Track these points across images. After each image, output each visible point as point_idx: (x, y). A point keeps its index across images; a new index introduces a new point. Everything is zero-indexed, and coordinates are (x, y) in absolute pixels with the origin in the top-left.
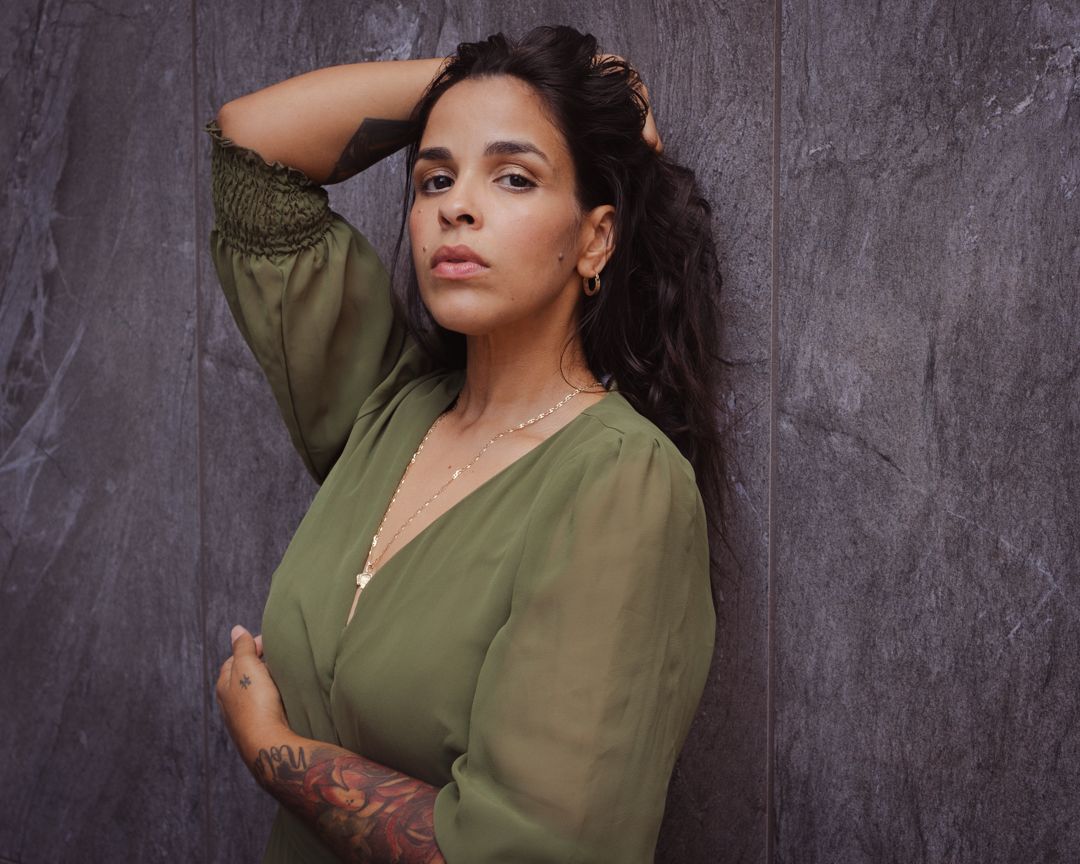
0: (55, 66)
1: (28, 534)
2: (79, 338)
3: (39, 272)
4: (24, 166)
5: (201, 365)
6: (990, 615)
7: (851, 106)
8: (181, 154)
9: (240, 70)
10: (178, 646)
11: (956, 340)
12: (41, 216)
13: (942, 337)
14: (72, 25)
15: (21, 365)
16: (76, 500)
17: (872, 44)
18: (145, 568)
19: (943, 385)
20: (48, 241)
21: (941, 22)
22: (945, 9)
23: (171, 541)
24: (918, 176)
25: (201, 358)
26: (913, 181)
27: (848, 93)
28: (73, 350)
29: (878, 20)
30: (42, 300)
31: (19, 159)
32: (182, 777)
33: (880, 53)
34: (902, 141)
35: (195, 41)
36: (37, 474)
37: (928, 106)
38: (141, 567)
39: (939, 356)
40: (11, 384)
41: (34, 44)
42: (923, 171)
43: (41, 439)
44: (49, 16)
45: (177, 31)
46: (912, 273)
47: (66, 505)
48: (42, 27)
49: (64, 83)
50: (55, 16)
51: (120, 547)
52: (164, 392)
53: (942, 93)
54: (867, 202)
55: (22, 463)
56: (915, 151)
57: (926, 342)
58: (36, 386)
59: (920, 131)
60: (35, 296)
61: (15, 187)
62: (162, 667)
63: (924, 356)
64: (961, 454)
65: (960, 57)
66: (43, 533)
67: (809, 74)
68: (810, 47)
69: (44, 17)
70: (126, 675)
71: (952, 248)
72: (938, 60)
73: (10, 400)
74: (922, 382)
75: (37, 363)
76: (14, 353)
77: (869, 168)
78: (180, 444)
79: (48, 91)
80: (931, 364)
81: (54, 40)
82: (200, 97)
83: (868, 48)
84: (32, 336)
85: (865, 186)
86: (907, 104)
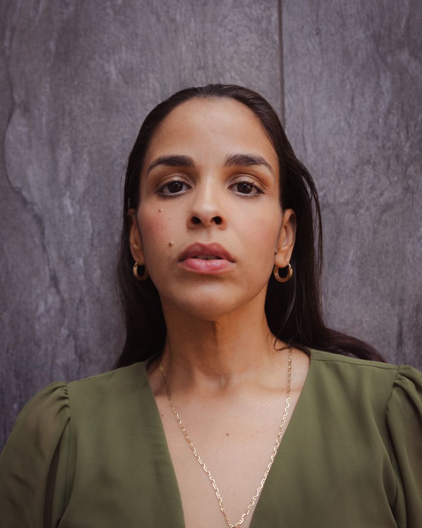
7: (336, 166)
11: (416, 317)
13: (407, 316)
17: (349, 126)
19: (409, 348)
21: (394, 111)
22: (396, 103)
24: (385, 211)
26: (382, 214)
27: (334, 158)
29: (352, 110)
33: (355, 131)
34: (372, 188)
37: (389, 166)
39: (405, 329)
42: (388, 207)
46: (384, 275)
53: (397, 157)
54: (351, 230)
56: (382, 194)
57: (396, 320)
59: (384, 181)
63: (395, 329)
65: (408, 133)
67: (306, 146)
68: (306, 128)
71: (410, 256)
72: (394, 136)
74: (395, 347)
77: (351, 207)
80: (400, 335)
83: (346, 128)
85: (349, 219)
86: (374, 164)
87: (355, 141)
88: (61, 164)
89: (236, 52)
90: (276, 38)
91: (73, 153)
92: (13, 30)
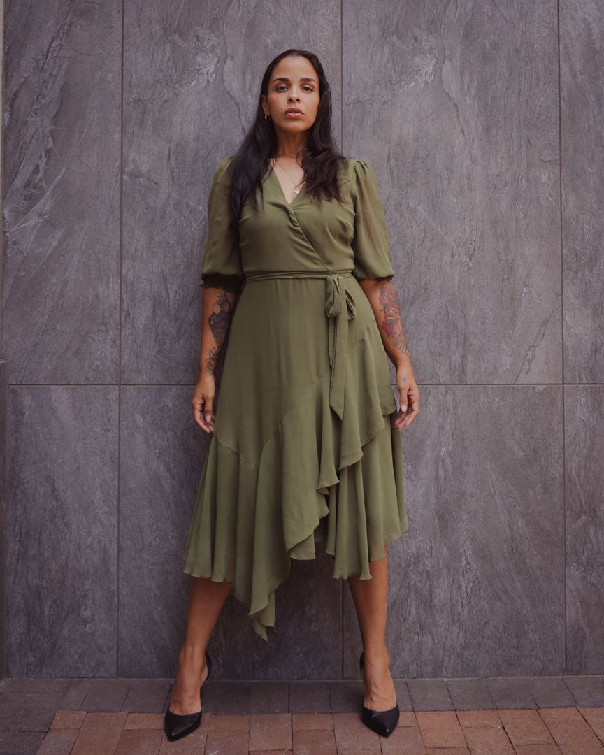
0: (55, 72)
1: (32, 251)
2: (63, 173)
3: (43, 149)
4: (37, 109)
5: (122, 178)
6: (407, 224)
8: (115, 103)
9: (143, 74)
10: (108, 283)
11: (396, 149)
12: (45, 128)
13: (392, 148)
14: (64, 57)
15: (32, 185)
16: (59, 234)
18: (93, 256)
19: (392, 161)
20: (48, 137)
23: (106, 244)
25: (122, 175)
28: (59, 177)
30: (44, 159)
31: (35, 107)
32: (108, 332)
35: (123, 64)
36: (38, 226)
38: (90, 255)
39: (391, 154)
40: (26, 193)
41: (44, 64)
42: (385, 103)
43: (41, 213)
44: (52, 54)
45: (114, 60)
47: (53, 237)
48: (48, 58)
49: (59, 78)
50: (55, 54)
51: (80, 249)
52: (104, 190)
55: (30, 223)
58: (39, 192)
60: (41, 158)
61: (32, 117)
62: (100, 292)
64: (398, 180)
66: (41, 249)
67: (351, 76)
68: (351, 68)
69: (50, 54)
70: (82, 298)
72: (389, 72)
73: (25, 199)
74: (386, 161)
75: (40, 184)
76: (28, 181)
78: (111, 208)
79: (51, 82)
81: (55, 63)
82: (124, 84)
84: (38, 173)
85: (369, 107)
86: (380, 84)
87: (372, 74)
88: (247, 81)
89: (322, 35)
90: (340, 29)
91: (252, 77)
92: (227, 24)
